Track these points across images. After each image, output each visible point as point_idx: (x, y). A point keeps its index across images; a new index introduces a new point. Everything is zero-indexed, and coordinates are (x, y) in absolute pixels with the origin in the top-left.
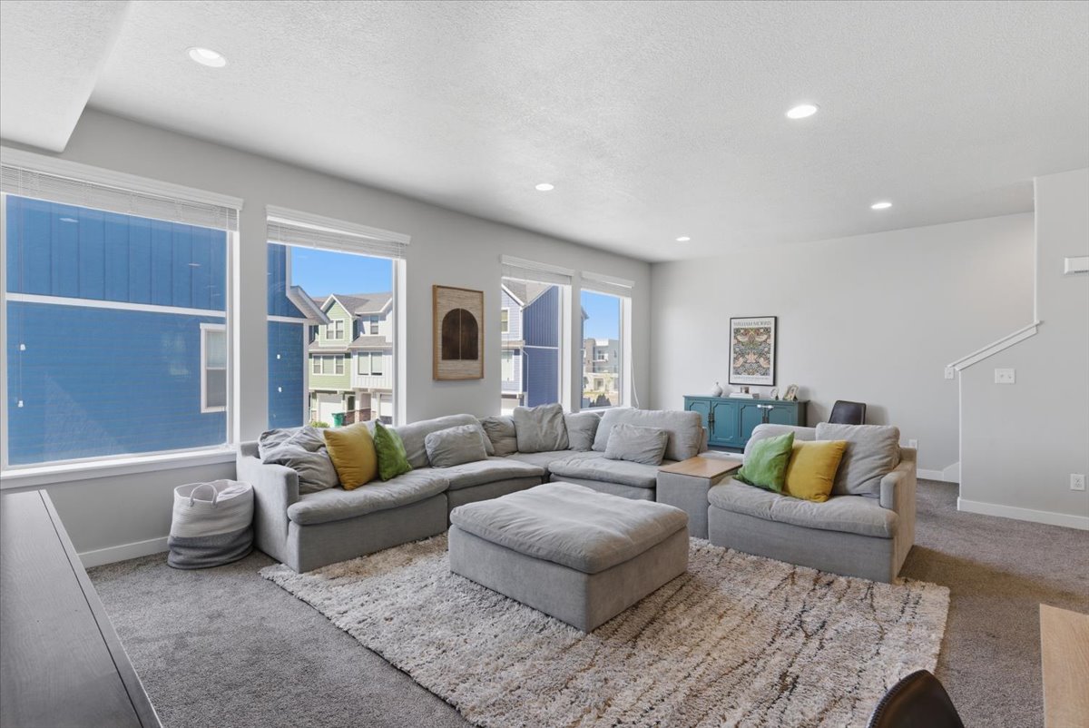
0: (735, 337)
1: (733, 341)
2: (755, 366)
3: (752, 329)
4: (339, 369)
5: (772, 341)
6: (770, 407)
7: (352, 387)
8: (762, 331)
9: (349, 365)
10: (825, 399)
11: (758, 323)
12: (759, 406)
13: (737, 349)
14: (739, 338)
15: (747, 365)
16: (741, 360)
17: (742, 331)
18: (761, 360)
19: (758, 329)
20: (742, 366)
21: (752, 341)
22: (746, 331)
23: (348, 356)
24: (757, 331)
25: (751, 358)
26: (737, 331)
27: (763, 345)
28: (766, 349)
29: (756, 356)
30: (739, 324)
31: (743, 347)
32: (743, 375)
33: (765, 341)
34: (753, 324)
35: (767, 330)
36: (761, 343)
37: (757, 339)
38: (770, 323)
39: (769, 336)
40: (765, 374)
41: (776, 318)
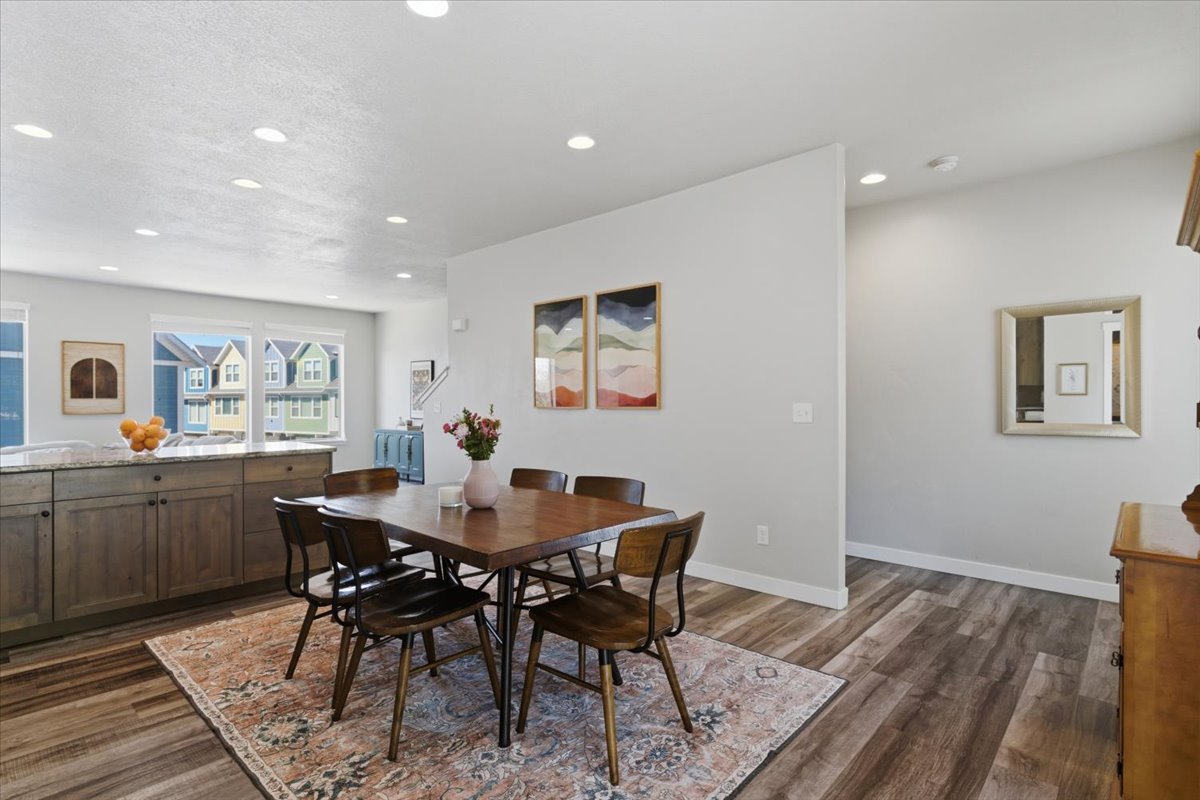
1: (412, 381)
4: (317, 412)
5: (430, 381)
6: (411, 437)
7: (329, 430)
9: (325, 408)
16: (416, 397)
19: (424, 371)
21: (420, 381)
22: (419, 373)
23: (325, 398)
33: (427, 381)
35: (427, 371)
36: (425, 383)
38: (429, 365)
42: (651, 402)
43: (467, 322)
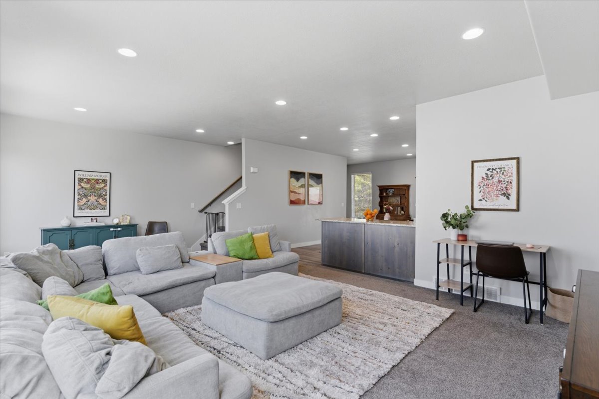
0: (79, 184)
1: (77, 187)
2: (96, 204)
3: (93, 180)
5: (108, 188)
6: (119, 229)
8: (101, 181)
11: (97, 176)
12: (112, 229)
13: (81, 193)
14: (82, 184)
15: (89, 204)
16: (84, 200)
17: (85, 180)
18: (101, 200)
19: (98, 180)
20: (85, 204)
21: (93, 187)
22: (88, 181)
24: (97, 181)
25: (93, 199)
26: (81, 180)
27: (102, 190)
28: (104, 193)
29: (96, 198)
30: (83, 175)
31: (86, 191)
32: (86, 211)
33: (103, 188)
34: (94, 176)
35: (105, 181)
36: (100, 189)
37: (97, 186)
38: (106, 176)
39: (106, 185)
40: (102, 209)
41: (111, 174)
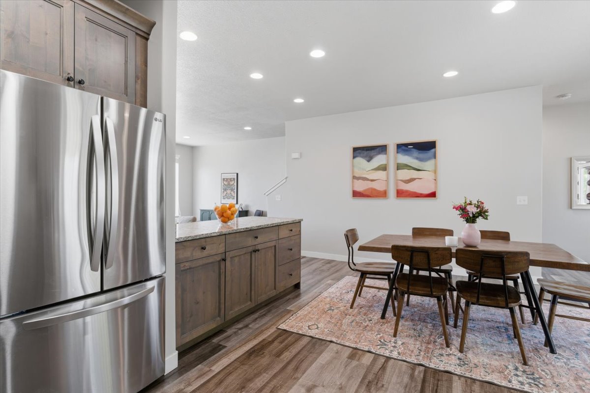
0: (223, 182)
1: (223, 184)
2: (230, 195)
3: (229, 179)
5: (236, 184)
10: (253, 209)
11: (230, 176)
13: (224, 188)
14: (225, 182)
16: (225, 192)
18: (232, 193)
19: (231, 179)
20: (226, 195)
21: (229, 184)
22: (227, 180)
26: (224, 180)
28: (234, 188)
29: (230, 191)
30: (224, 176)
31: (226, 187)
32: (226, 200)
33: (233, 184)
35: (234, 179)
36: (232, 185)
37: (231, 183)
38: (234, 176)
39: (235, 182)
40: (234, 199)
41: (237, 174)
42: (433, 195)
43: (301, 155)
